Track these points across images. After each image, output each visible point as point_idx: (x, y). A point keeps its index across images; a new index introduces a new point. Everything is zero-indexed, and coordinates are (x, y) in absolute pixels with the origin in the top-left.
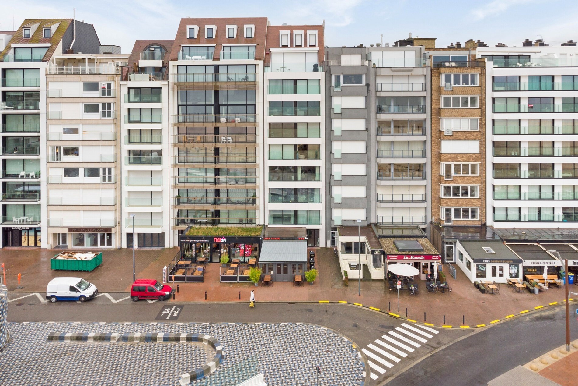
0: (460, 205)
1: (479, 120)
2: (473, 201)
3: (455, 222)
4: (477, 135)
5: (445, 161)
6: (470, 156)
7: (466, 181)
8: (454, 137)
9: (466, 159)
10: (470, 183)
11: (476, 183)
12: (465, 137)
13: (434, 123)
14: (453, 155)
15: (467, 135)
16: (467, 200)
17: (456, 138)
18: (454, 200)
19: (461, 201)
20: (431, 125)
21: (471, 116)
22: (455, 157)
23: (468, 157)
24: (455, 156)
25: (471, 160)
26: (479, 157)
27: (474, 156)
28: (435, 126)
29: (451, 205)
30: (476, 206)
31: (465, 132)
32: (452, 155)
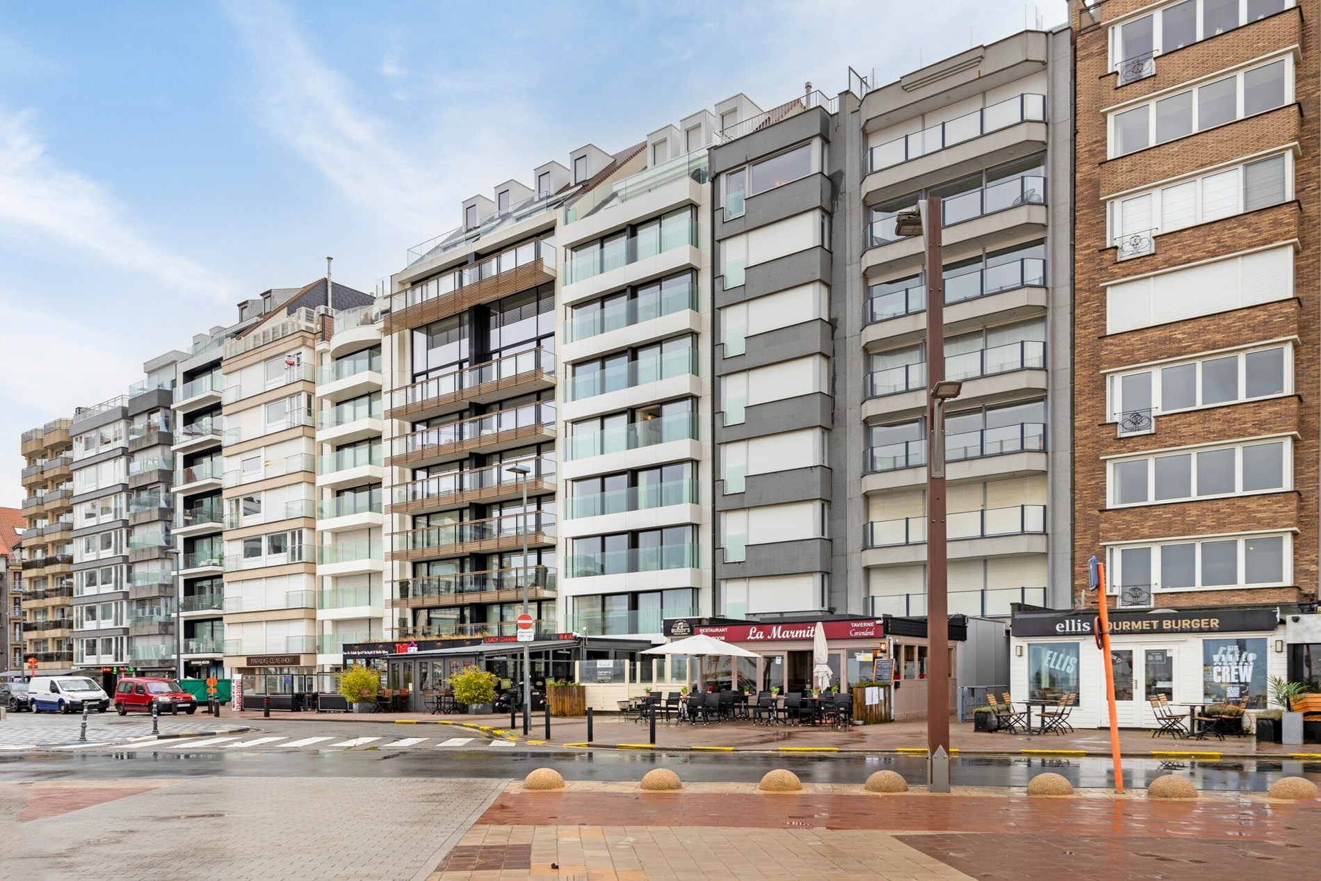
0: (1190, 529)
1: (1289, 156)
2: (1253, 506)
3: (1166, 601)
4: (1276, 223)
5: (1119, 362)
6: (1240, 319)
7: (1216, 426)
8: (1160, 258)
9: (1219, 337)
10: (1242, 433)
11: (1269, 430)
12: (1212, 247)
13: (1088, 237)
14: (1157, 334)
15: (1226, 234)
16: (1221, 504)
17: (1169, 262)
18: (1158, 512)
19: (1194, 511)
20: (1073, 247)
21: (1244, 150)
22: (1164, 341)
23: (1228, 327)
24: (1165, 333)
25: (1246, 333)
26: (1286, 316)
27: (1262, 315)
28: (1088, 247)
29: (1146, 531)
30: (1268, 525)
31: (1216, 227)
32: (1149, 334)
